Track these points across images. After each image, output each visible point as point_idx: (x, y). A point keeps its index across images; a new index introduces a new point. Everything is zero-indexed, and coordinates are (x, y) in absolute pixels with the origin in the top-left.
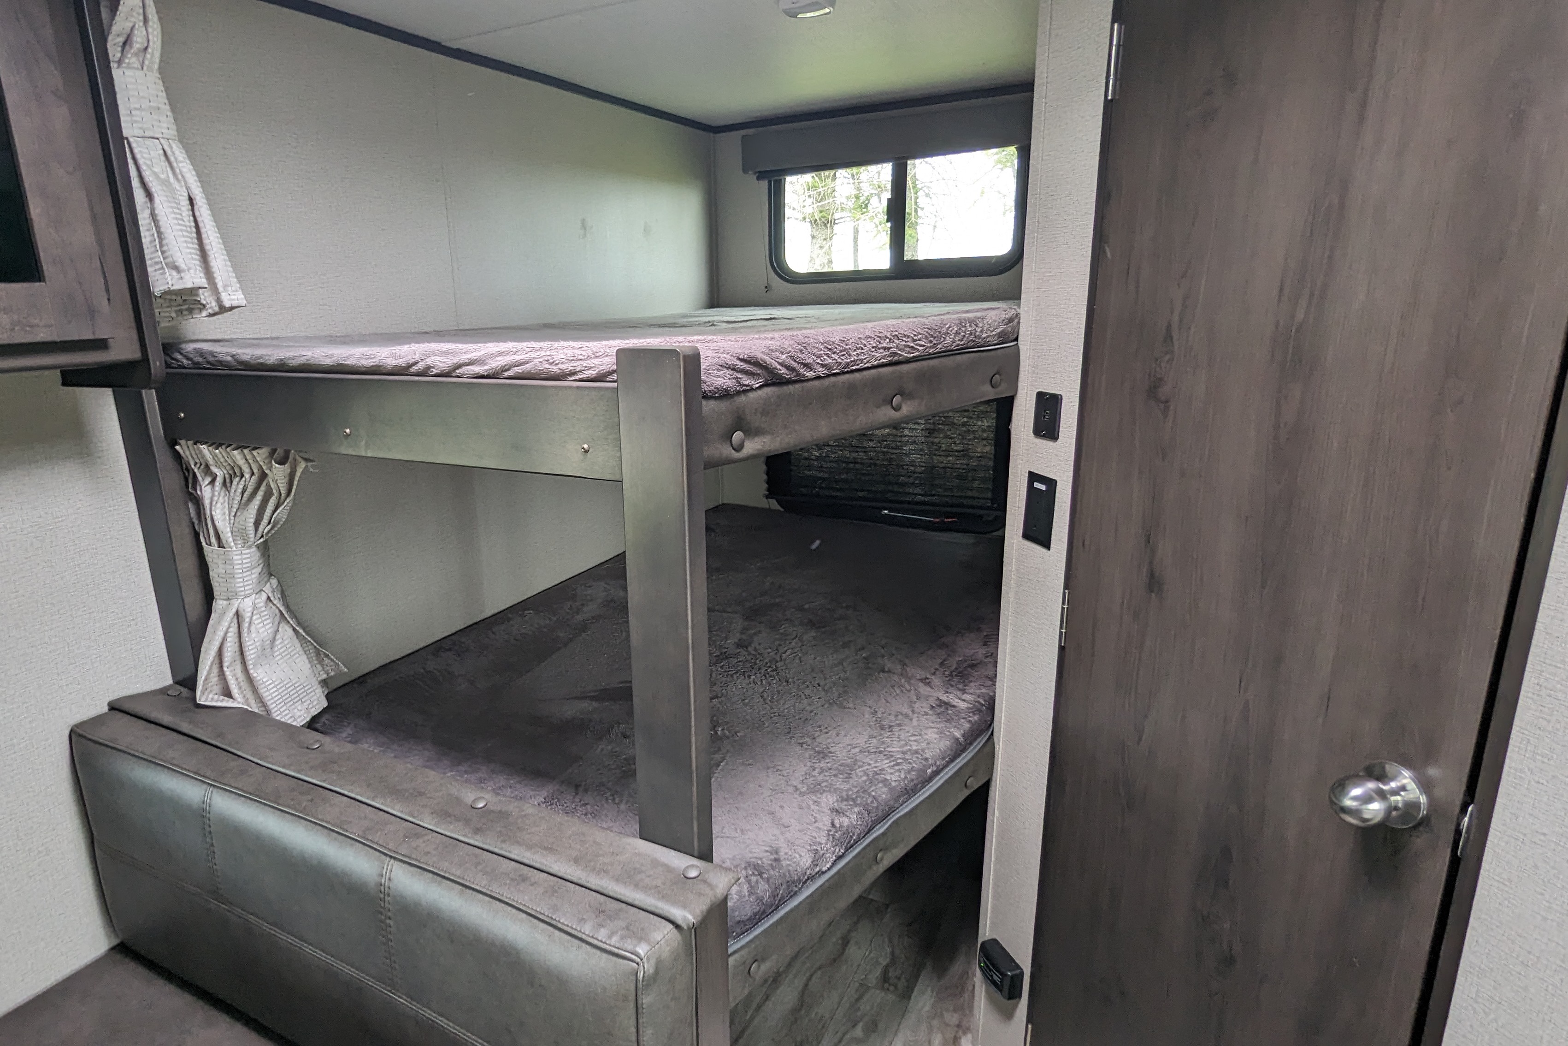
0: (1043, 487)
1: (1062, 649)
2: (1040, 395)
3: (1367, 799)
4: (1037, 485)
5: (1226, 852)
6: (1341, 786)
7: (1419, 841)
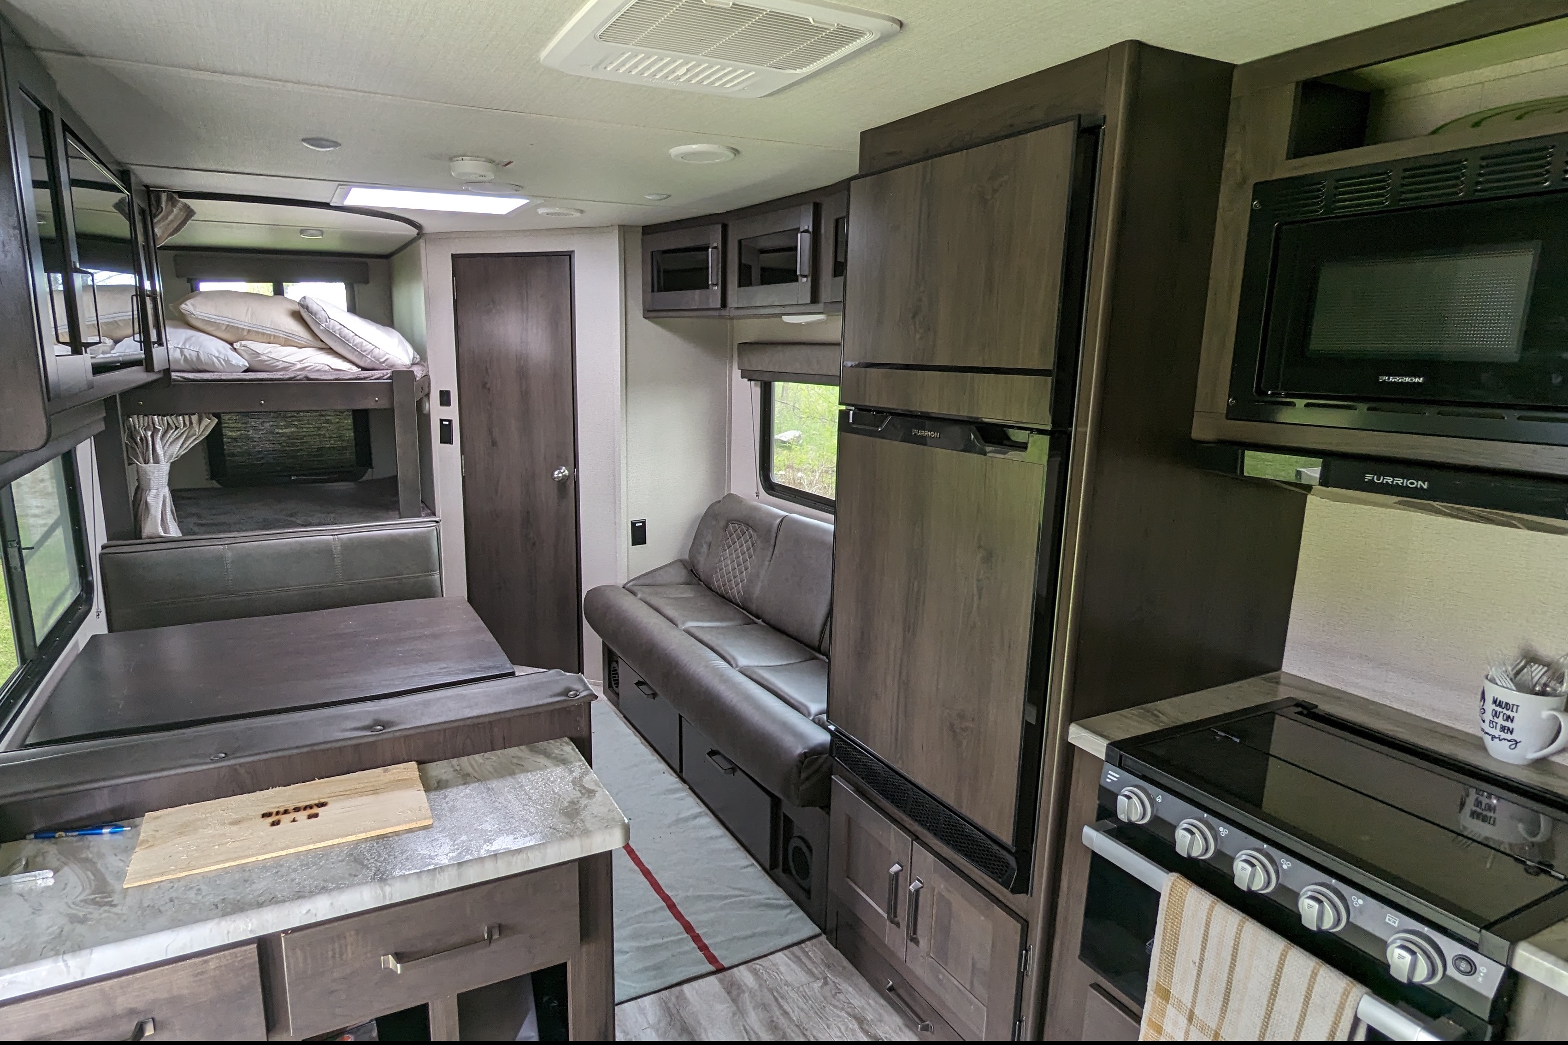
0: (447, 423)
1: (463, 477)
2: (441, 392)
3: (558, 474)
4: (444, 423)
5: (528, 512)
6: (553, 474)
7: (568, 482)
